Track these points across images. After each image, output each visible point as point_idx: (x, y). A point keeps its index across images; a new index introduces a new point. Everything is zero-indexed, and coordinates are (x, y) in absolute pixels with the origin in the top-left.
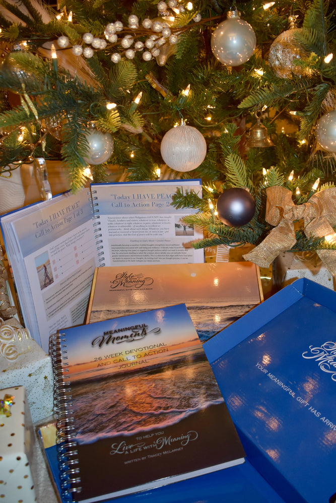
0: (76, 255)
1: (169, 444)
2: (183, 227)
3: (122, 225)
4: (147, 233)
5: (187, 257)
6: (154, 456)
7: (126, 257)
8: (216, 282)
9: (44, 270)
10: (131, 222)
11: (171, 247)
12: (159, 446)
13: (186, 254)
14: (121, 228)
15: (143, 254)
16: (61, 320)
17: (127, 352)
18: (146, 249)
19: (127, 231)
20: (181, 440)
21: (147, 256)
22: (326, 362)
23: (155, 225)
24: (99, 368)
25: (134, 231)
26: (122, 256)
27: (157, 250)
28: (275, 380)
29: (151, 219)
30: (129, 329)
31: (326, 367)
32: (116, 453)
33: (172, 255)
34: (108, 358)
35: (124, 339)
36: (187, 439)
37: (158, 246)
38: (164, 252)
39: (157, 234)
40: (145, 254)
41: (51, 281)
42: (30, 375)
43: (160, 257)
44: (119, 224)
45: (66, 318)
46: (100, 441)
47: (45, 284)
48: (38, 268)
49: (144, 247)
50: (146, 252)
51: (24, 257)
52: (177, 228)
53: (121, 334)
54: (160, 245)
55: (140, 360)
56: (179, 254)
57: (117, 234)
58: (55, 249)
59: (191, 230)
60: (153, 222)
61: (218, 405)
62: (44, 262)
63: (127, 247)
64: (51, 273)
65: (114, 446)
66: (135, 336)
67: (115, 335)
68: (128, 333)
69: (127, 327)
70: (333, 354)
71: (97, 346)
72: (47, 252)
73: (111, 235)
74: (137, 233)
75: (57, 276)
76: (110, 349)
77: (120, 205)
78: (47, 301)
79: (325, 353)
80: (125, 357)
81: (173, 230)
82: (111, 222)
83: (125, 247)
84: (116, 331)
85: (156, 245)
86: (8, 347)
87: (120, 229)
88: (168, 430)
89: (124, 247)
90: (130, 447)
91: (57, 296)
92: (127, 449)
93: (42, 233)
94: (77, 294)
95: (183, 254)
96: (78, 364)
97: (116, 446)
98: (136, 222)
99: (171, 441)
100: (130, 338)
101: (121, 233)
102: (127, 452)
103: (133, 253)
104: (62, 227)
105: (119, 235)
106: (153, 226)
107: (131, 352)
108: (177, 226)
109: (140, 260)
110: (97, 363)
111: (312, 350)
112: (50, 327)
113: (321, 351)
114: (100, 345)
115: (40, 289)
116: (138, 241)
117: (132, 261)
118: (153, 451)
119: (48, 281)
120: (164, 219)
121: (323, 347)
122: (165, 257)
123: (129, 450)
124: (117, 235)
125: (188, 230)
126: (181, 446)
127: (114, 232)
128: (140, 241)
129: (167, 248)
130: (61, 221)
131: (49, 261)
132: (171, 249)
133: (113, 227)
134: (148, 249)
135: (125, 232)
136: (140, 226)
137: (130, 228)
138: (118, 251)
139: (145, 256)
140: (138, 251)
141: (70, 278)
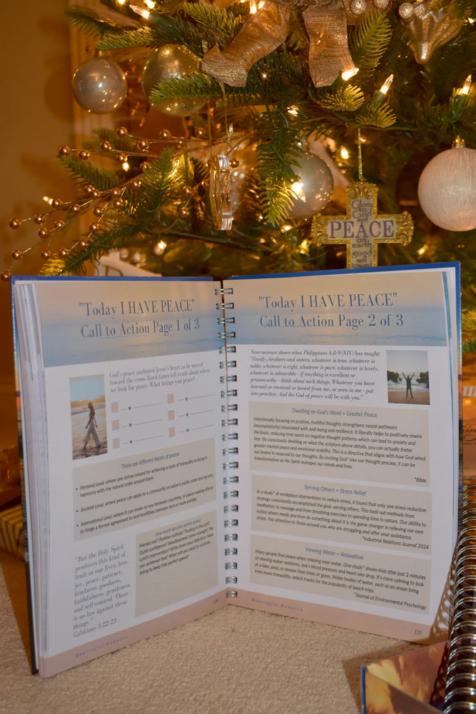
0: (171, 415)
2: (404, 381)
3: (278, 370)
4: (327, 393)
5: (413, 461)
7: (281, 451)
9: (87, 414)
10: (296, 363)
11: (377, 430)
13: (410, 454)
14: (275, 377)
15: (317, 447)
18: (323, 434)
19: (287, 385)
21: (326, 451)
23: (345, 372)
25: (301, 385)
26: (274, 447)
27: (346, 439)
29: (337, 357)
33: (381, 452)
37: (350, 429)
38: (361, 443)
39: (347, 397)
40: (321, 447)
41: (100, 449)
43: (352, 456)
44: (273, 367)
47: (85, 448)
48: (73, 405)
49: (320, 427)
50: (322, 440)
52: (391, 382)
54: (353, 426)
56: (394, 453)
57: (268, 391)
59: (421, 387)
60: (340, 364)
62: (90, 397)
63: (285, 424)
64: (105, 430)
72: (101, 377)
73: (256, 394)
74: (307, 392)
75: (117, 443)
77: (275, 322)
78: (85, 490)
81: (383, 386)
82: (257, 362)
83: (282, 424)
85: (345, 424)
87: (273, 380)
89: (278, 424)
91: (108, 489)
93: (96, 333)
95: (403, 454)
98: (307, 364)
101: (275, 391)
103: (296, 442)
104: (145, 338)
105: (271, 394)
106: (341, 375)
108: (392, 377)
109: (309, 460)
112: (80, 559)
115: (71, 455)
116: (308, 412)
117: (293, 462)
119: (92, 444)
120: (364, 358)
122: (364, 458)
124: (266, 394)
125: (416, 388)
127: (261, 387)
128: (313, 412)
129: (369, 433)
130: (145, 324)
131: (103, 400)
132: (377, 437)
133: (260, 373)
134: (328, 434)
135: (283, 388)
136: (315, 374)
137: (293, 378)
138: (266, 433)
139: (322, 451)
140: (307, 436)
141: (149, 461)
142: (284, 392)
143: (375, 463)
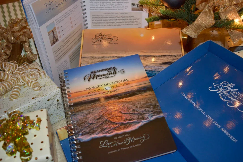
0: (71, 23)
1: (133, 141)
2: (136, 5)
3: (98, 3)
4: (114, 9)
5: (138, 24)
6: (125, 149)
7: (101, 23)
8: (153, 38)
9: (52, 34)
10: (104, 1)
11: (128, 17)
12: (127, 142)
13: (137, 22)
15: (111, 22)
16: (64, 63)
17: (106, 85)
18: (113, 18)
19: (102, 7)
20: (140, 139)
21: (114, 22)
22: (223, 94)
23: (119, 3)
24: (89, 94)
25: (106, 7)
26: (99, 22)
27: (120, 19)
28: (193, 103)
30: (105, 70)
31: (223, 97)
32: (103, 147)
33: (129, 22)
34: (94, 88)
35: (103, 77)
36: (143, 139)
37: (121, 17)
38: (124, 20)
39: (120, 10)
40: (112, 22)
41: (57, 40)
42: (49, 100)
43: (121, 23)
44: (97, 2)
45: (67, 61)
46: (93, 140)
47: (53, 42)
48: (48, 33)
49: (112, 17)
50: (113, 20)
51: (40, 27)
52: (133, 6)
53: (101, 73)
54: (121, 16)
55: (114, 89)
56: (133, 22)
57: (96, 9)
58: (58, 20)
59: (141, 7)
61: (161, 118)
62: (52, 29)
63: (102, 17)
64: (57, 35)
65: (101, 143)
66: (109, 74)
67: (97, 74)
68: (105, 72)
69: (104, 69)
70: (227, 89)
71: (87, 80)
72: (53, 22)
74: (108, 9)
75: (60, 37)
76: (95, 83)
78: (55, 52)
79: (223, 88)
80: (104, 87)
81: (130, 7)
82: (92, 1)
83: (101, 17)
84: (98, 71)
85: (119, 16)
86: (34, 84)
87: (97, 6)
88: (132, 133)
89: (99, 17)
90: (111, 143)
91: (61, 49)
92: (109, 144)
93: (50, 11)
94: (73, 46)
96: (77, 92)
97: (102, 143)
99: (134, 140)
100: (106, 76)
101: (98, 8)
102: (109, 147)
103: (105, 21)
104: (62, 6)
105: (97, 9)
106: (118, 4)
107: (107, 84)
108: (133, 4)
109: (109, 25)
110: (88, 91)
111: (215, 86)
113: (220, 87)
114: (89, 80)
115: (51, 45)
116: (108, 14)
117: (104, 25)
118: (124, 146)
119: (55, 40)
121: (221, 85)
122: (125, 23)
123: (110, 145)
124: (95, 9)
126: (140, 143)
127: (93, 8)
128: (110, 13)
129: (126, 18)
130: (61, 2)
131: (55, 28)
132: (129, 19)
133: (93, 4)
134: (114, 18)
135: (100, 8)
136: (110, 4)
137: (103, 5)
138: (96, 19)
139: (113, 22)
140: (108, 19)
141: (68, 37)
142: (101, 9)
143: (128, 24)
